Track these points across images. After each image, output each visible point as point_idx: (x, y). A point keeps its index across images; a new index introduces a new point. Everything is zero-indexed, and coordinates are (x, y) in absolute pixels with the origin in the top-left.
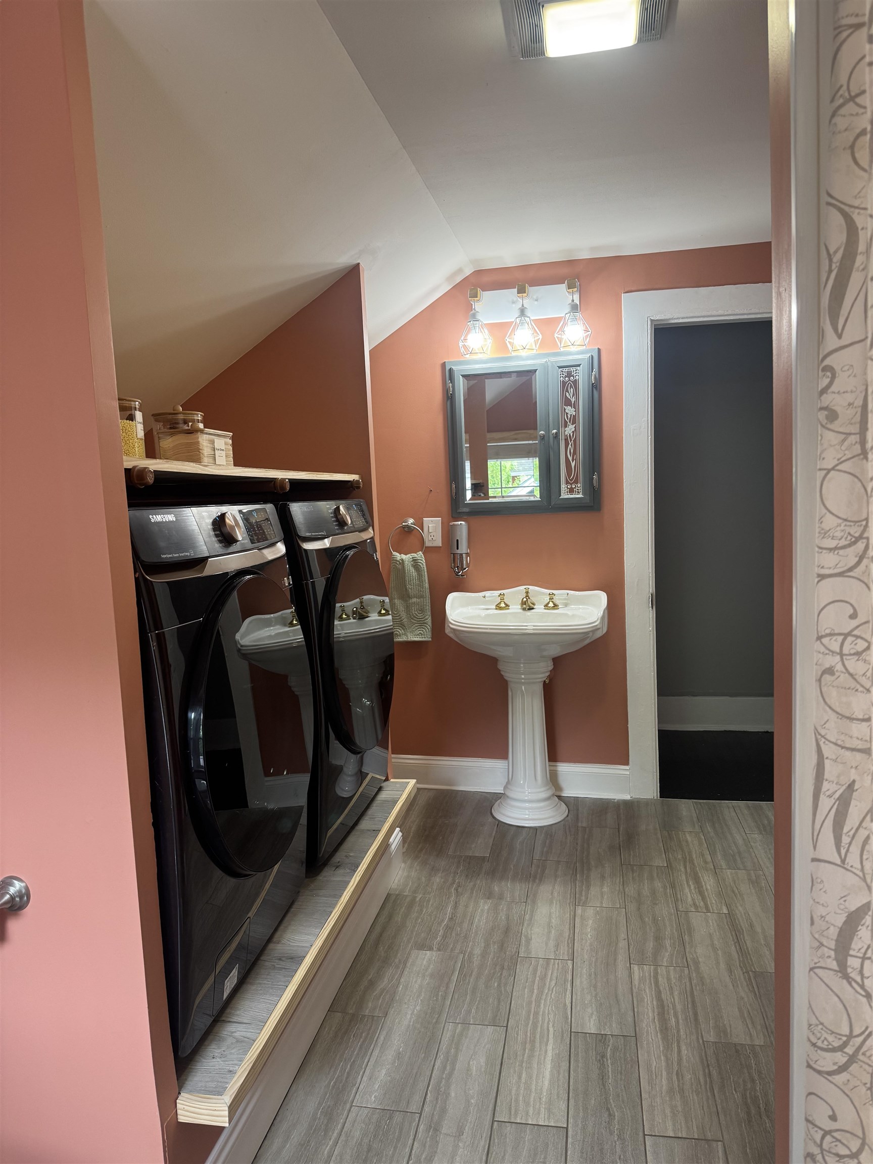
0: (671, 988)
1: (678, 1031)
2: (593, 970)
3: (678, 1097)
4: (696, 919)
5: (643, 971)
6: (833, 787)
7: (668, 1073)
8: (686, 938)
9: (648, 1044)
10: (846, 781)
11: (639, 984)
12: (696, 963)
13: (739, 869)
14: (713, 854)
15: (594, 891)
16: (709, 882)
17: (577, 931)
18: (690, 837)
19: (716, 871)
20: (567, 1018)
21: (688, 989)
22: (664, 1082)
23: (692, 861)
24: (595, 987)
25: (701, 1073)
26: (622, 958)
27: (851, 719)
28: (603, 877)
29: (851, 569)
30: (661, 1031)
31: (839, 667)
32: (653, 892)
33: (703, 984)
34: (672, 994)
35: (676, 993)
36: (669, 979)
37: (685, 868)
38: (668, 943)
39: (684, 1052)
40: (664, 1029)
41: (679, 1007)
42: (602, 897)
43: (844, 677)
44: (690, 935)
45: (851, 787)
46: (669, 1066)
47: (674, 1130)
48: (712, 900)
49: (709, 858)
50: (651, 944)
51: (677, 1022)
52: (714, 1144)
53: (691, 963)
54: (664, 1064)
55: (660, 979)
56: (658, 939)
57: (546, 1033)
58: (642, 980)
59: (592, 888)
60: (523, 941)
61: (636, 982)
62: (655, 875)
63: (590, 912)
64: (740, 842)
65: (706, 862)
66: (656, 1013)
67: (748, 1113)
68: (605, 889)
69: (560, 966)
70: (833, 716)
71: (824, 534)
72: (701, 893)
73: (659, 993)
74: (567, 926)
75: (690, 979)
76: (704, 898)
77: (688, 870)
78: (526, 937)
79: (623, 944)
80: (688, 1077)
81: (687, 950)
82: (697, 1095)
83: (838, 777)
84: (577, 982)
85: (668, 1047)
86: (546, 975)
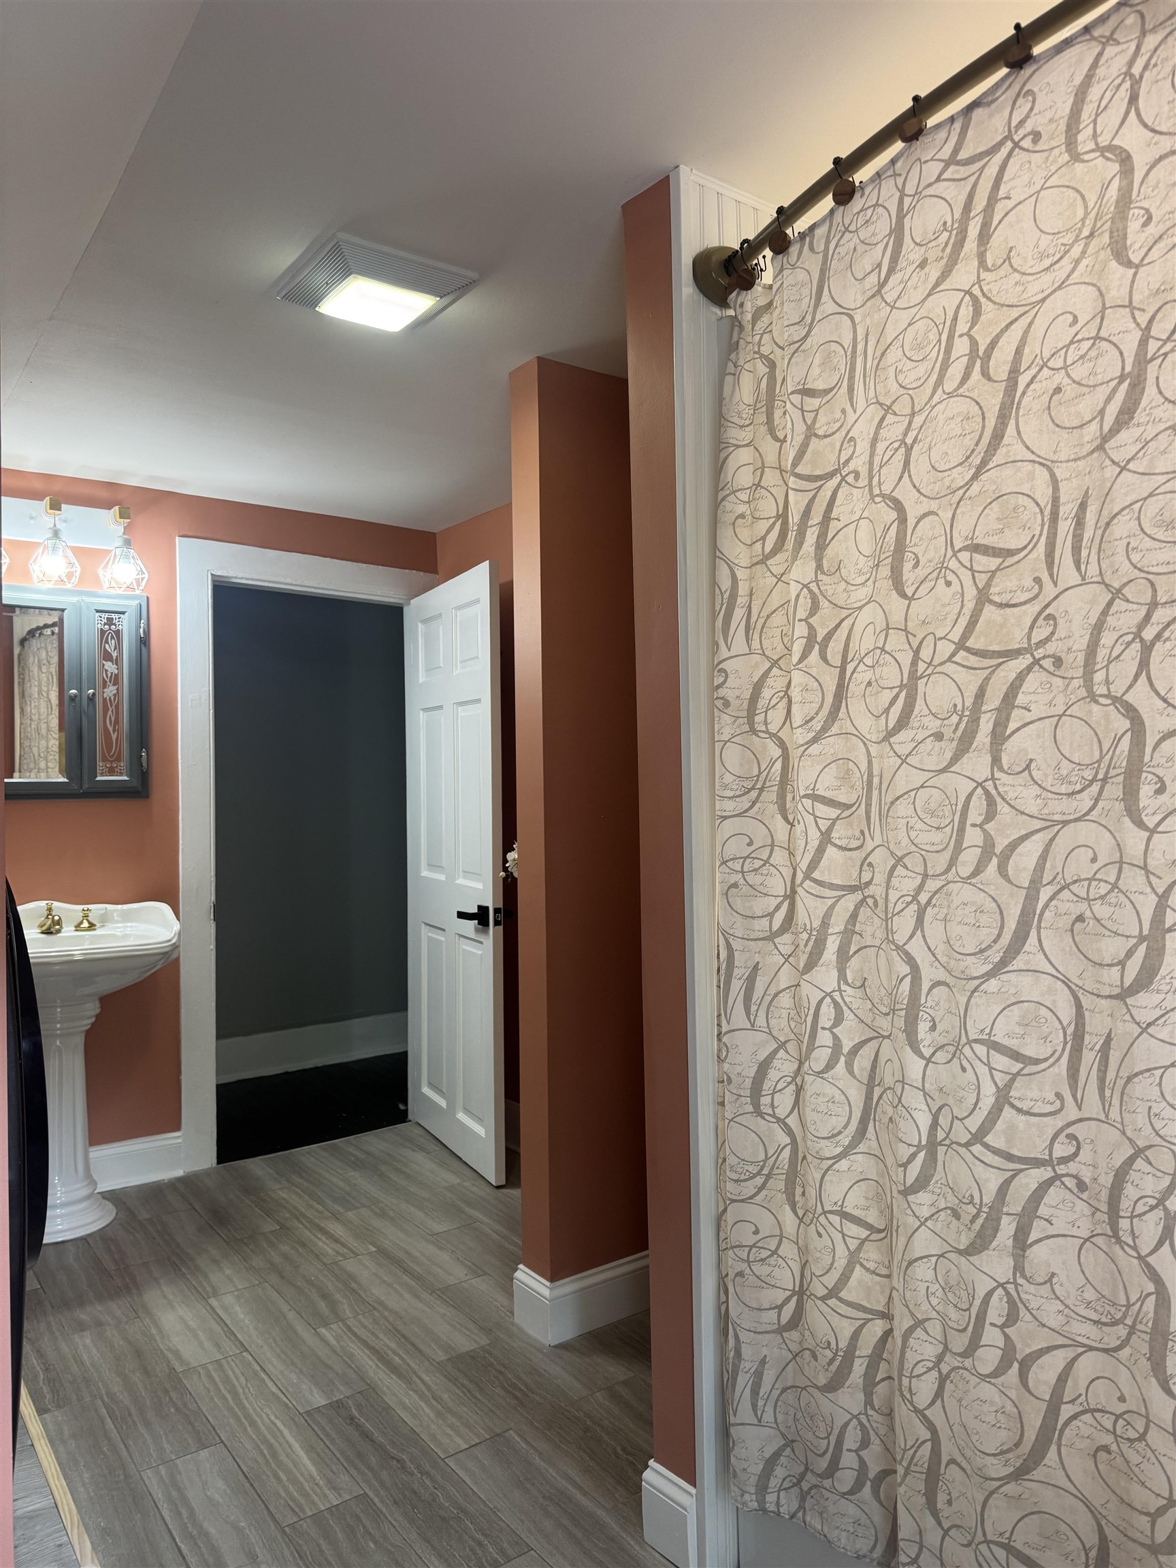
0: (373, 1334)
1: (408, 1365)
2: (278, 1350)
3: (449, 1416)
4: (350, 1265)
5: (332, 1329)
6: (742, 971)
7: (426, 1402)
8: (354, 1285)
9: (388, 1388)
10: (751, 964)
11: (338, 1342)
12: (381, 1303)
13: (357, 1208)
14: (320, 1201)
15: (216, 1277)
16: (337, 1229)
17: (228, 1322)
18: (284, 1193)
19: (336, 1217)
20: (287, 1405)
21: (390, 1327)
22: (428, 1411)
23: (303, 1215)
24: (293, 1364)
25: (455, 1388)
26: (300, 1328)
27: (753, 918)
28: (215, 1262)
29: (746, 811)
30: (393, 1372)
31: (742, 881)
32: (286, 1257)
33: (401, 1318)
34: (377, 1338)
35: (381, 1336)
36: (365, 1327)
37: (303, 1224)
38: (338, 1297)
39: (427, 1379)
40: (395, 1370)
41: (393, 1345)
42: (231, 1281)
43: (745, 888)
44: (356, 1282)
45: (756, 968)
46: (422, 1396)
47: (466, 1442)
48: (353, 1243)
49: (320, 1208)
50: (323, 1304)
51: (402, 1359)
52: (507, 1434)
53: (375, 1305)
54: (416, 1397)
55: (356, 1330)
56: (325, 1296)
57: (272, 1426)
58: (337, 1338)
59: (211, 1276)
60: (170, 1355)
61: (333, 1342)
62: (275, 1240)
63: (229, 1299)
64: (341, 1184)
65: (321, 1212)
66: (376, 1360)
67: (516, 1398)
68: (228, 1272)
69: (238, 1362)
70: (739, 918)
71: (725, 787)
72: (337, 1241)
73: (365, 1343)
74: (212, 1321)
75: (385, 1318)
76: (343, 1245)
77: (308, 1225)
78: (169, 1349)
79: (291, 1315)
80: (445, 1396)
81: (363, 1295)
82: (465, 1406)
83: (746, 962)
84: (269, 1368)
85: (408, 1381)
86: (227, 1377)
